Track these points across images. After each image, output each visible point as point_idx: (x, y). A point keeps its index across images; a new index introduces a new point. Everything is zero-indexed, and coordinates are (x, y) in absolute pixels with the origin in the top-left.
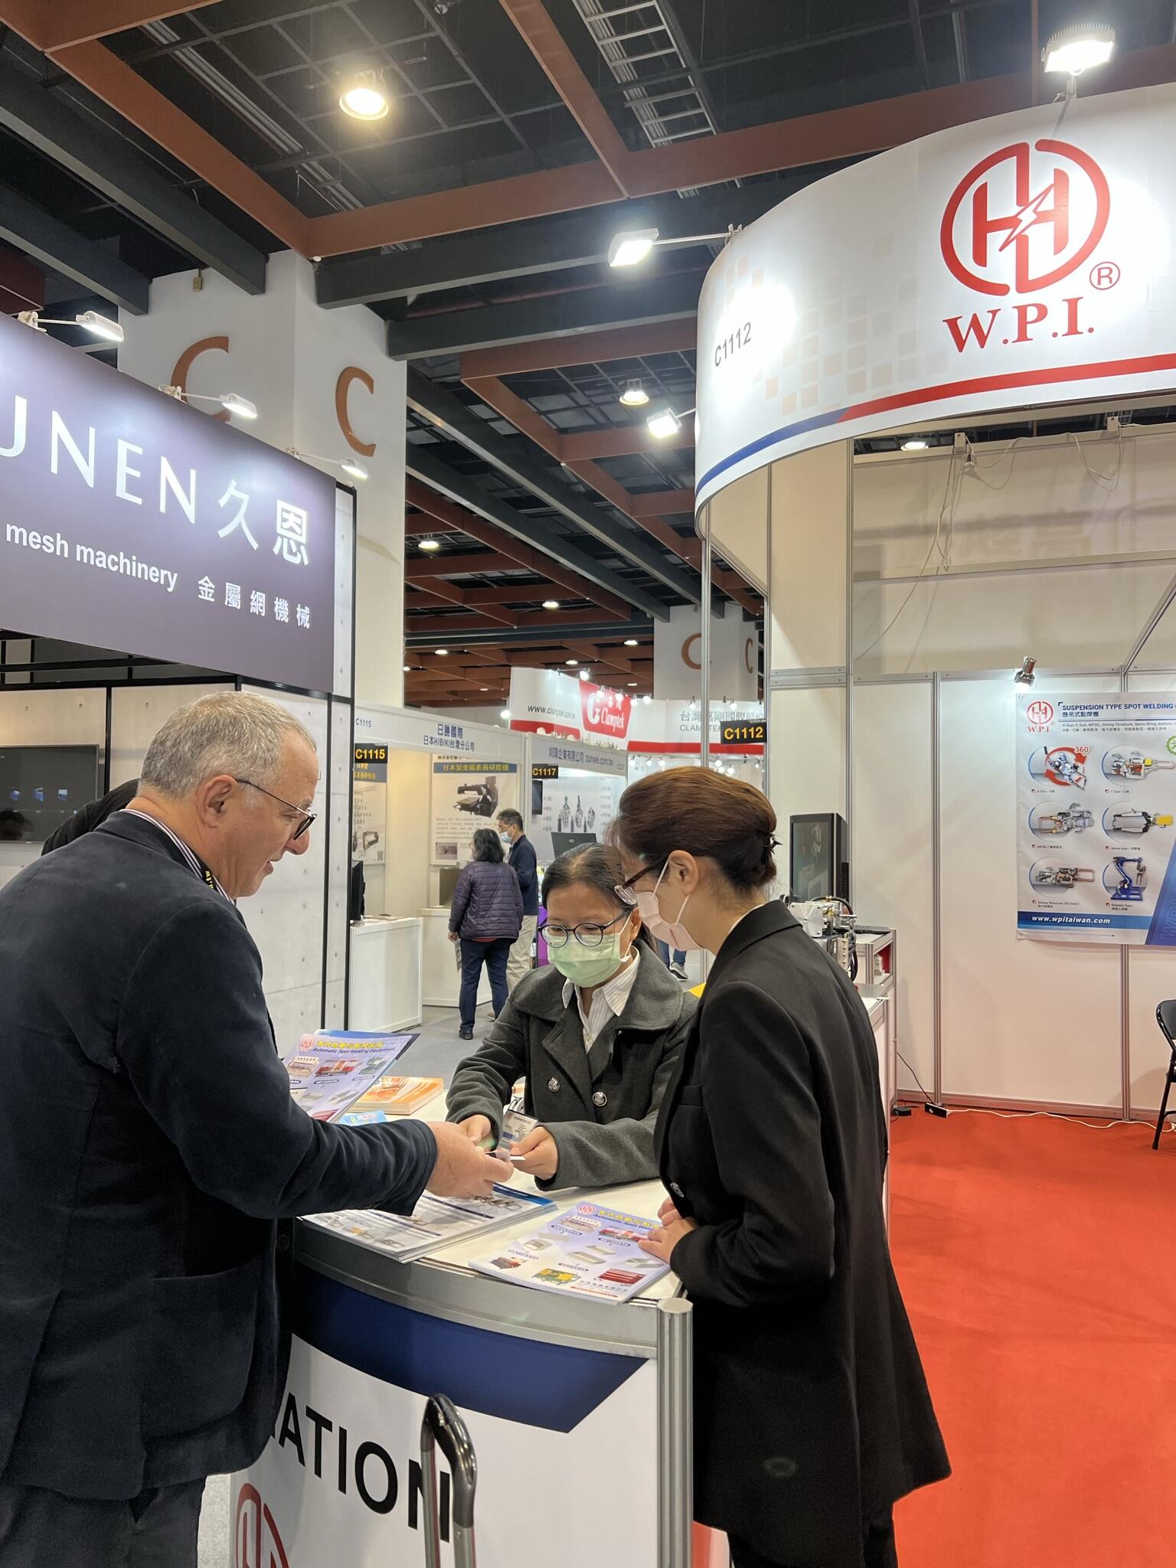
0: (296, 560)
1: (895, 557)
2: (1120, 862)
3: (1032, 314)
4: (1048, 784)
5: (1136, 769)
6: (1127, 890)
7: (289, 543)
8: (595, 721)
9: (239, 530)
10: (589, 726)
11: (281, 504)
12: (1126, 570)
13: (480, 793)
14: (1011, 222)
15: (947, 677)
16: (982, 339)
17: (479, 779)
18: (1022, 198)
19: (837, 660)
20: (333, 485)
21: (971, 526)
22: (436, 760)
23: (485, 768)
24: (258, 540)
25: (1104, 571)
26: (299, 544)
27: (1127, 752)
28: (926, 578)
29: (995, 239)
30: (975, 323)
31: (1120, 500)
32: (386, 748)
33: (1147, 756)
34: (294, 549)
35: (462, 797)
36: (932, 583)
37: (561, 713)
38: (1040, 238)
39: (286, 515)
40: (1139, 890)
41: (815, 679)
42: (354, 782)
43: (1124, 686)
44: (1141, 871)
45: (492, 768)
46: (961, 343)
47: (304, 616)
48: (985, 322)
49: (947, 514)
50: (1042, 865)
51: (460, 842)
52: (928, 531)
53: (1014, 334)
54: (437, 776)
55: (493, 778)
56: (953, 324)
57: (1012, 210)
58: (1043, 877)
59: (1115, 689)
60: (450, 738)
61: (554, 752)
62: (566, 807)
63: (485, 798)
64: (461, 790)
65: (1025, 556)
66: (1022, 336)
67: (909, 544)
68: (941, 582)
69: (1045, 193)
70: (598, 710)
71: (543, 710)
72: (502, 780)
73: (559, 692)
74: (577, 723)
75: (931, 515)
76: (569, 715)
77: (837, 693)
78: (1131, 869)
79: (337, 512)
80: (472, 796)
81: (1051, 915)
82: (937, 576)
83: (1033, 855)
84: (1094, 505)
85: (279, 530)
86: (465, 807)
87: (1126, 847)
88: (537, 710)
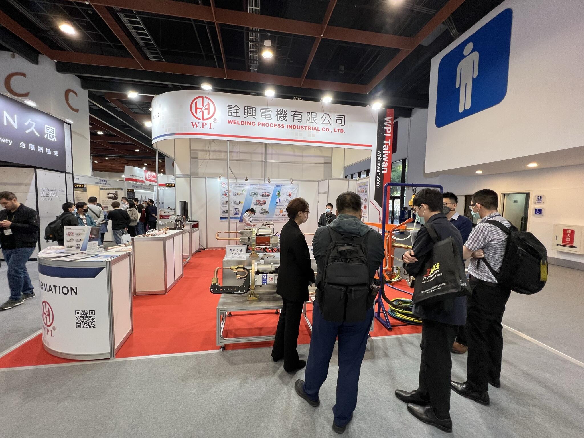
0: (53, 140)
1: (200, 155)
2: (235, 209)
3: (204, 124)
4: (224, 196)
5: (238, 194)
6: (236, 213)
7: (50, 136)
8: (149, 179)
9: (32, 132)
10: (147, 180)
11: (46, 126)
12: (239, 162)
13: (114, 195)
14: (201, 109)
15: (208, 177)
16: (197, 126)
17: (114, 192)
18: (203, 105)
19: (188, 173)
20: (63, 122)
21: (214, 151)
22: (101, 187)
23: (115, 189)
24: (39, 134)
25: (236, 162)
26: (53, 136)
27: (236, 192)
28: (206, 159)
29: (199, 111)
30: (196, 124)
31: (238, 150)
32: (83, 185)
33: (239, 192)
34: (52, 137)
35: (109, 196)
36: (207, 160)
37: (139, 177)
38: (206, 112)
39: (48, 129)
40: (238, 213)
41: (184, 176)
42: (75, 192)
43: (236, 181)
44: (238, 210)
45: (117, 189)
46: (194, 126)
47: (56, 153)
48: (197, 124)
49: (209, 148)
50: (224, 210)
51: (108, 206)
52: (206, 151)
53: (202, 127)
54: (101, 191)
55: (117, 192)
56: (192, 123)
57: (201, 107)
58: (224, 211)
59: (235, 181)
60: (103, 182)
61: (133, 186)
62: (142, 198)
63: (115, 196)
64: (108, 194)
65: (223, 158)
66: (203, 127)
67: (204, 153)
68: (209, 160)
69: (206, 105)
70: (149, 177)
71: (134, 176)
72: (119, 192)
73: (138, 172)
74: (144, 179)
75: (207, 148)
76: (141, 177)
77: (189, 179)
78: (237, 210)
79: (65, 129)
80: (112, 195)
81: (225, 218)
82: (208, 159)
83: (222, 208)
84: (234, 150)
85: (46, 132)
86: (109, 198)
87: (236, 206)
88: (132, 176)
